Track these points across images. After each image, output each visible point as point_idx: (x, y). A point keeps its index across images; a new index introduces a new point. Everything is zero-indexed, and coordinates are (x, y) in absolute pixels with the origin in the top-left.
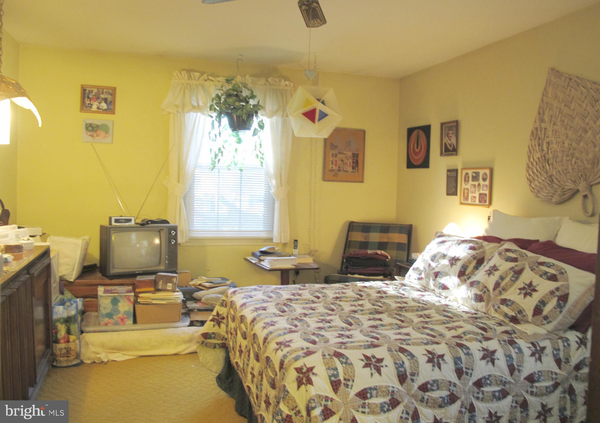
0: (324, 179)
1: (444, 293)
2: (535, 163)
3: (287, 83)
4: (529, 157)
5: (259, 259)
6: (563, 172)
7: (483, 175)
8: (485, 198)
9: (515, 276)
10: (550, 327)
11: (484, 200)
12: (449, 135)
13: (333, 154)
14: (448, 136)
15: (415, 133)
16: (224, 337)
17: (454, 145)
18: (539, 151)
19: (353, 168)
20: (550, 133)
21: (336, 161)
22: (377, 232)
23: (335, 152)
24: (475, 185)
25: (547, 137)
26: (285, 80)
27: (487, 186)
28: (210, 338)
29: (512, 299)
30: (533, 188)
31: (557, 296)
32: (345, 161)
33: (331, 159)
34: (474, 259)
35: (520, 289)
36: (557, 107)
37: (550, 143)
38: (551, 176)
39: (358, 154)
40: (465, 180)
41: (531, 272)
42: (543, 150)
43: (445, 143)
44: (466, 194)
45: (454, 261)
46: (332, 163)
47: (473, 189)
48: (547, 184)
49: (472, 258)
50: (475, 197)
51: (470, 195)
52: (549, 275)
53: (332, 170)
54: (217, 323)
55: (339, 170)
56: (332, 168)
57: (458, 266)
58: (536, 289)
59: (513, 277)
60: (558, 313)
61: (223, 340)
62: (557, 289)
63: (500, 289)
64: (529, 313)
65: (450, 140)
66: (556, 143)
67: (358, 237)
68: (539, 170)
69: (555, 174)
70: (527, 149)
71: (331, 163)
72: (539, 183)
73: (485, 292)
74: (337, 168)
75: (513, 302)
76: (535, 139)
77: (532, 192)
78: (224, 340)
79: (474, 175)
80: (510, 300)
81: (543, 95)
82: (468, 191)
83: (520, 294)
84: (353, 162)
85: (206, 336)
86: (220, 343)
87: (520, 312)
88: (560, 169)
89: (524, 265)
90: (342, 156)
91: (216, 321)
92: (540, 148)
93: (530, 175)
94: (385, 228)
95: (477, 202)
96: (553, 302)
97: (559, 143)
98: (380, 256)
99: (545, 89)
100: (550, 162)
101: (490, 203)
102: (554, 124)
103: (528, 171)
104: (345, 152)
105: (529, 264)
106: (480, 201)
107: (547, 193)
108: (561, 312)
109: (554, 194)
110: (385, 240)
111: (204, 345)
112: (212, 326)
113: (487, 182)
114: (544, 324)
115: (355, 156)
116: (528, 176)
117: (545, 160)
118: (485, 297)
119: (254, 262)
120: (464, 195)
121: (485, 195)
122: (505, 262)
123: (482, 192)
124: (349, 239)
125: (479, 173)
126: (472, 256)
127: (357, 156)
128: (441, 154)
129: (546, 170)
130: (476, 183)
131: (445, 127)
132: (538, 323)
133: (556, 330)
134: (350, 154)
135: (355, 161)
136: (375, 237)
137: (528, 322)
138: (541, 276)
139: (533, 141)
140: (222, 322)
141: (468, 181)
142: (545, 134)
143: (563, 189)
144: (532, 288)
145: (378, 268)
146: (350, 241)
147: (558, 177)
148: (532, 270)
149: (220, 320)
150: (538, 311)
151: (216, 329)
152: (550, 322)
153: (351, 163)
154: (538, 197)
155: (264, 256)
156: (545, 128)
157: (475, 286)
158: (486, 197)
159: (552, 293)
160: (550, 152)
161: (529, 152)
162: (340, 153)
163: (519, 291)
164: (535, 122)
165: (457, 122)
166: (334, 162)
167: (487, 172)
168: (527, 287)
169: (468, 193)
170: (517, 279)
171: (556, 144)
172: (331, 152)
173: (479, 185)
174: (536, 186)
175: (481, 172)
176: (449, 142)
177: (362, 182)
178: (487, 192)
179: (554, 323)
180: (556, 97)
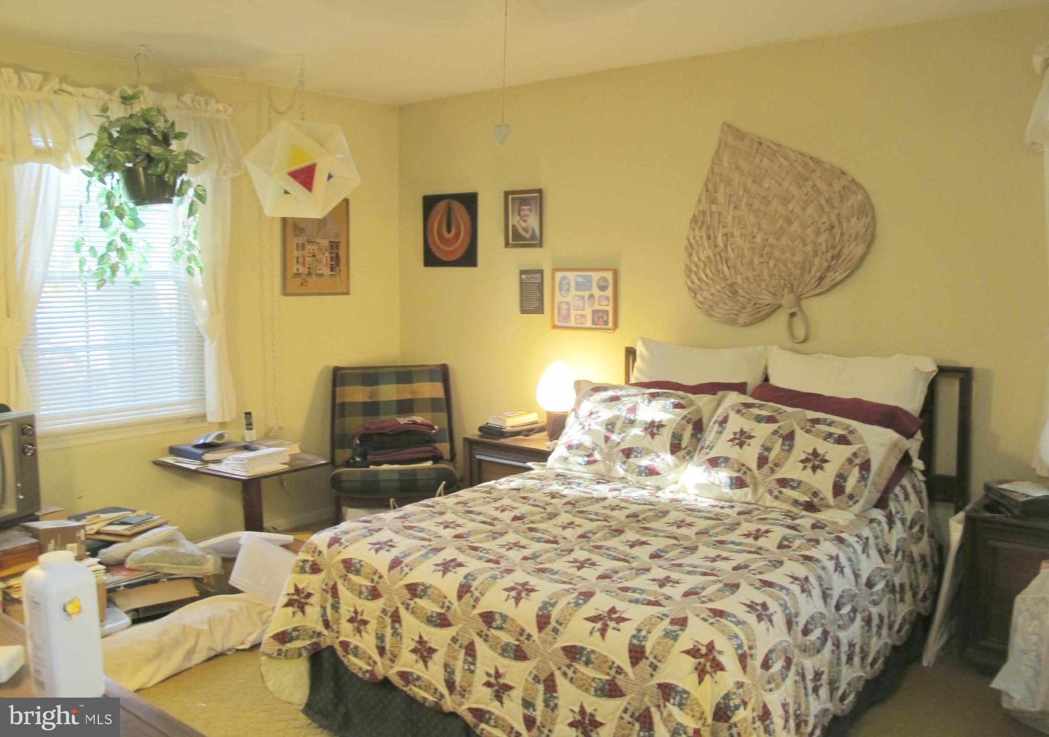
0: (285, 293)
1: (651, 481)
2: (701, 265)
3: (220, 106)
4: (690, 255)
5: (202, 461)
6: (755, 279)
7: (598, 281)
8: (605, 318)
9: (787, 443)
10: (857, 508)
11: (603, 321)
12: (523, 213)
13: (298, 245)
14: (519, 214)
15: (442, 205)
16: (314, 632)
17: (533, 230)
18: (709, 247)
19: (332, 269)
20: (729, 221)
21: (304, 257)
22: (391, 383)
23: (302, 239)
24: (582, 298)
25: (724, 226)
26: (218, 102)
27: (607, 298)
28: (291, 640)
29: (795, 477)
30: (701, 303)
31: (857, 465)
32: (318, 256)
33: (296, 253)
34: (688, 422)
35: (802, 461)
36: (739, 183)
37: (729, 235)
38: (731, 285)
39: (339, 243)
40: (561, 289)
41: (807, 435)
42: (716, 246)
43: (514, 226)
44: (564, 312)
45: (653, 428)
46: (298, 262)
47: (579, 303)
48: (725, 296)
49: (684, 422)
50: (583, 316)
51: (573, 313)
52: (836, 436)
53: (298, 275)
54: (298, 607)
55: (310, 274)
56: (298, 270)
57: (665, 436)
58: (826, 458)
59: (783, 444)
60: (863, 487)
61: (312, 637)
62: (855, 455)
63: (770, 465)
64: (828, 493)
65: (525, 221)
66: (741, 235)
67: (357, 394)
68: (711, 275)
69: (739, 281)
70: (686, 242)
71: (295, 260)
72: (712, 294)
73: (745, 473)
74: (306, 271)
75: (800, 483)
76: (701, 228)
77: (699, 308)
78: (316, 636)
79: (580, 280)
80: (793, 480)
81: (713, 163)
82: (569, 306)
83: (805, 468)
84: (332, 258)
85: (284, 638)
86: (309, 645)
87: (815, 494)
88: (750, 274)
89: (792, 425)
90: (313, 247)
91: (296, 605)
92: (712, 241)
93: (693, 283)
94: (405, 375)
95: (589, 324)
96: (855, 473)
97: (745, 236)
98: (422, 427)
99: (717, 153)
100: (730, 264)
101: (616, 325)
102: (735, 208)
103: (689, 276)
104: (318, 240)
105: (799, 424)
106: (594, 323)
107: (727, 310)
108: (866, 486)
109: (740, 311)
110: (407, 396)
111: (282, 657)
112: (291, 615)
113: (609, 292)
114: (851, 506)
115: (334, 246)
116: (690, 284)
117: (722, 260)
118: (748, 479)
119: (193, 467)
120: (559, 312)
121: (606, 312)
122: (757, 424)
123: (597, 307)
124: (338, 401)
125: (590, 276)
126: (683, 419)
127: (337, 246)
128: (507, 244)
129: (724, 276)
130: (586, 294)
131: (513, 198)
132: (843, 505)
133: (865, 510)
134: (325, 243)
135: (334, 255)
136: (389, 392)
137: (829, 507)
138: (825, 439)
139: (697, 229)
140: (307, 604)
141: (568, 290)
142: (719, 222)
143: (755, 304)
144: (820, 458)
145: (422, 449)
146: (343, 405)
147: (745, 285)
148: (808, 431)
149: (303, 601)
150: (838, 489)
151: (298, 620)
152: (857, 502)
153: (329, 259)
154: (711, 316)
155: (207, 452)
156: (719, 213)
157: (723, 465)
158: (608, 317)
159: (850, 461)
160: (729, 248)
161: (689, 247)
162: (309, 242)
163: (801, 465)
164: (700, 200)
165: (540, 191)
166: (301, 260)
167: (609, 276)
168: (811, 457)
169: (569, 310)
170: (791, 447)
171: (741, 237)
172: (296, 241)
173: (591, 296)
174: (705, 298)
175: (596, 276)
176: (523, 224)
177: (347, 293)
178: (610, 308)
179: (861, 502)
180: (736, 167)
